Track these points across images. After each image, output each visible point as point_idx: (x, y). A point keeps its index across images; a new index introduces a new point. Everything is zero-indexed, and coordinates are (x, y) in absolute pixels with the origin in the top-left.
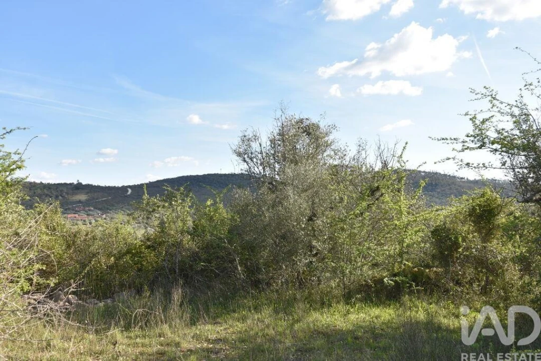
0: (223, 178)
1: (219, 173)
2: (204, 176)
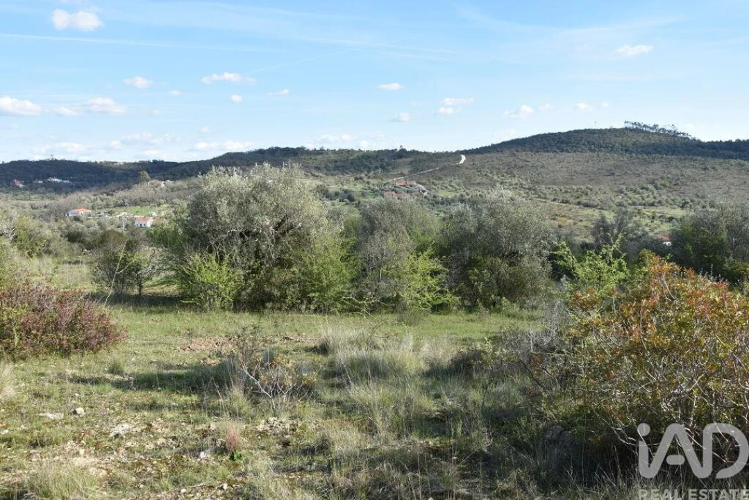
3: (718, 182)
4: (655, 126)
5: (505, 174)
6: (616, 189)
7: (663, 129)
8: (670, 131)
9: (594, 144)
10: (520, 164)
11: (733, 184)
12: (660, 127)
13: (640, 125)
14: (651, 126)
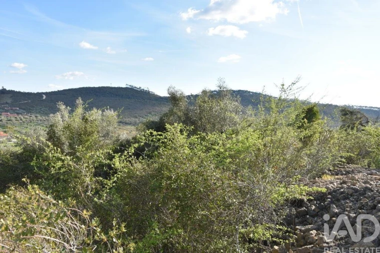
0: (114, 90)
1: (110, 86)
2: (100, 88)
4: (140, 88)
9: (113, 94)
12: (142, 88)
13: (133, 86)
14: (138, 87)
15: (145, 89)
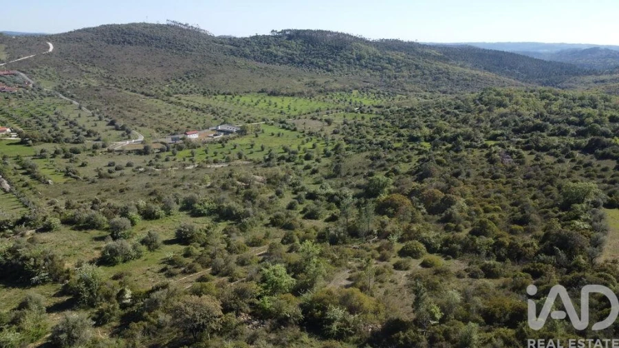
2: (129, 27)
3: (222, 75)
4: (186, 25)
5: (87, 63)
6: (165, 78)
7: (192, 27)
8: (196, 28)
9: (147, 36)
10: (98, 54)
11: (230, 77)
12: (190, 25)
13: (176, 22)
14: (184, 24)
15: (195, 26)
